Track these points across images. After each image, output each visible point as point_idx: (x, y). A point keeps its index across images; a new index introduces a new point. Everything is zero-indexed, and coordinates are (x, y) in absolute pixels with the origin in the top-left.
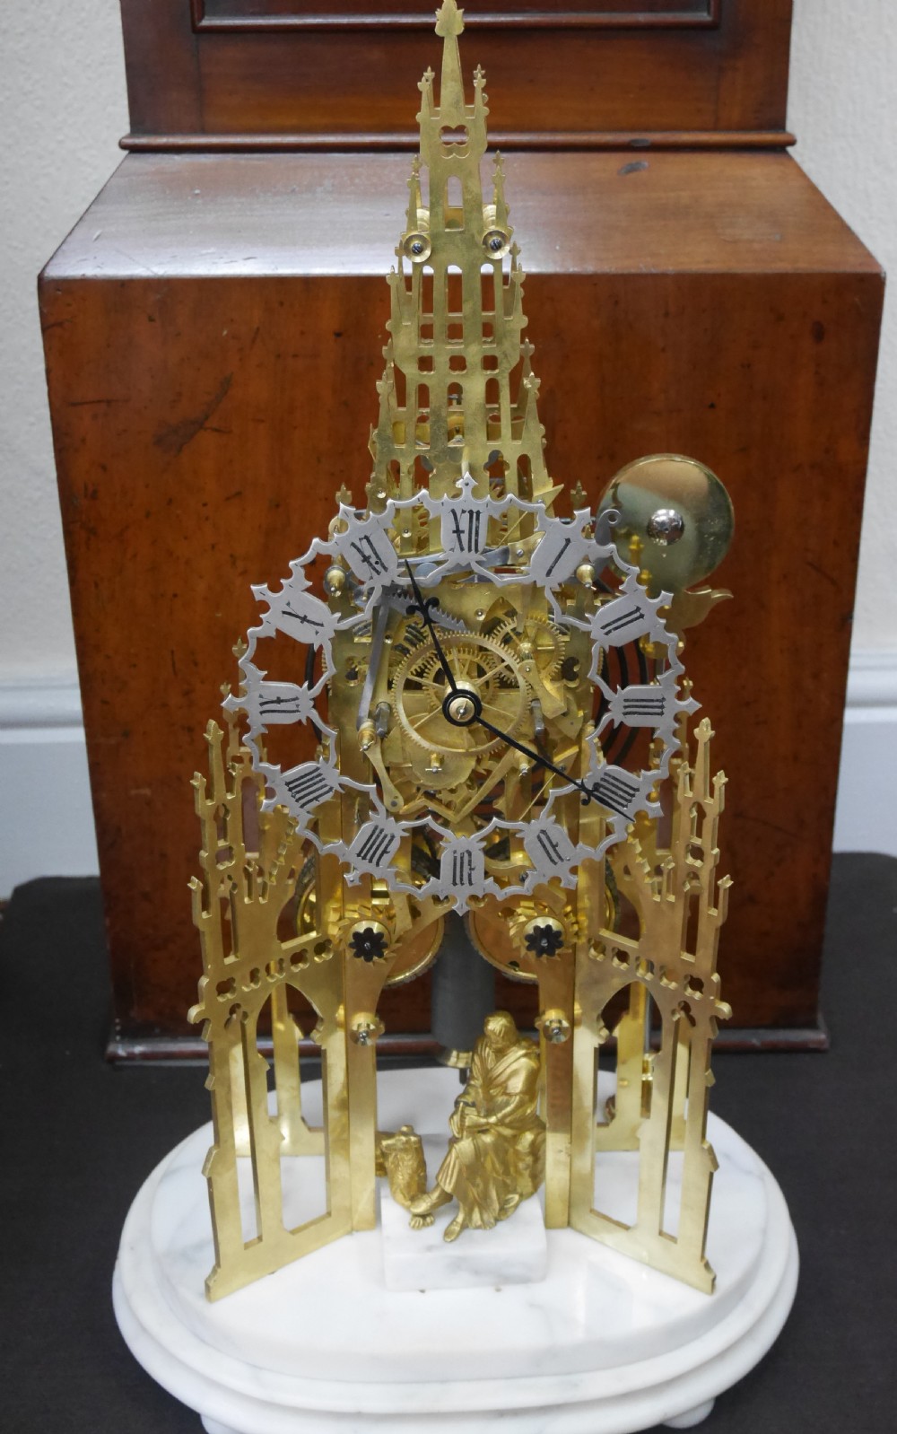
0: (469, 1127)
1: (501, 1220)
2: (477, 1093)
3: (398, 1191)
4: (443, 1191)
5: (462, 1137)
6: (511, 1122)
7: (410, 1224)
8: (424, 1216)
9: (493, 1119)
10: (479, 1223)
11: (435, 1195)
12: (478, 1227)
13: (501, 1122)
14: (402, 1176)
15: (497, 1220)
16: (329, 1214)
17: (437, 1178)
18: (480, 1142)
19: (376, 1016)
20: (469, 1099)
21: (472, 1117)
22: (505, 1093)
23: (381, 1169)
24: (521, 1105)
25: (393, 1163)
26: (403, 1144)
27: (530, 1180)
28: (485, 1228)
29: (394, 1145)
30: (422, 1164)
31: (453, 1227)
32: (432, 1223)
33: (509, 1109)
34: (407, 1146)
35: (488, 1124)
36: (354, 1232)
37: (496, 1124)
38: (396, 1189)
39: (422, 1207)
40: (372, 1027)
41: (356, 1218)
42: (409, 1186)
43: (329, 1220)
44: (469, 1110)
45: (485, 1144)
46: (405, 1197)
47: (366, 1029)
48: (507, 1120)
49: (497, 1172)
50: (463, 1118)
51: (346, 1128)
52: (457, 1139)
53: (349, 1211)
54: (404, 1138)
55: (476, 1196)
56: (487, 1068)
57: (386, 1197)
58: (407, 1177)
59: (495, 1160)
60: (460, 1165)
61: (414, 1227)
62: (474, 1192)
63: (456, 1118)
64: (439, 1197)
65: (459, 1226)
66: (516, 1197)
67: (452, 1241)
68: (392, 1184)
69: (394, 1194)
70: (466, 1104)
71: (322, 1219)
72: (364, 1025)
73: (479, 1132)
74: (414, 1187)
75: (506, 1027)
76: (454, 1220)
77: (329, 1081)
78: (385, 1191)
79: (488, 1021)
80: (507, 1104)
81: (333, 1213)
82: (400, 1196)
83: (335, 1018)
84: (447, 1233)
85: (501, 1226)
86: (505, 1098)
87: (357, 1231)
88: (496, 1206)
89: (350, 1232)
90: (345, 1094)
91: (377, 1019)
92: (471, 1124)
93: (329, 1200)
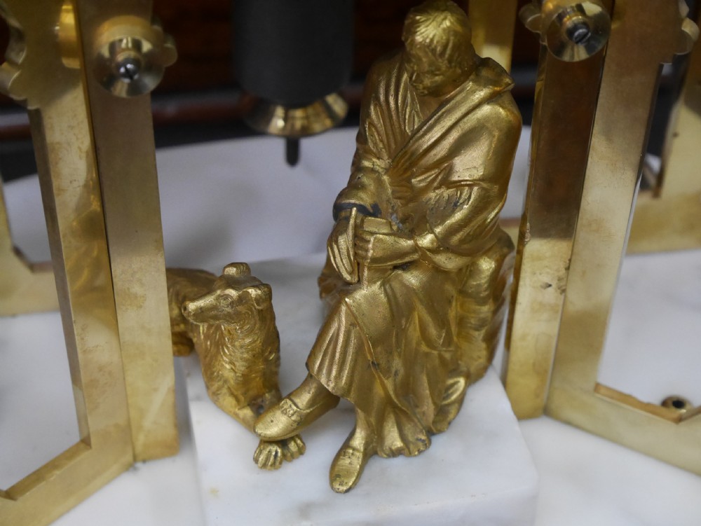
0: (375, 260)
1: (440, 431)
2: (379, 182)
3: (225, 390)
4: (322, 391)
5: (359, 281)
6: (462, 241)
7: (256, 460)
8: (282, 442)
9: (427, 240)
10: (399, 444)
11: (304, 399)
12: (395, 453)
13: (443, 245)
14: (231, 364)
15: (430, 433)
16: (86, 442)
17: (308, 365)
18: (396, 285)
19: (153, 22)
20: (365, 199)
21: (380, 237)
22: (447, 183)
23: (183, 342)
24: (483, 205)
25: (207, 337)
26: (232, 304)
27: (484, 345)
28: (410, 454)
29: (213, 308)
30: (272, 339)
31: (345, 462)
32: (301, 451)
33: (458, 216)
34: (240, 308)
35: (416, 249)
36: (139, 465)
37: (435, 251)
38: (219, 389)
39: (277, 424)
40: (146, 46)
41: (141, 440)
42: (245, 380)
43: (85, 455)
44: (372, 224)
45: (408, 289)
46: (238, 400)
47: (132, 54)
48: (455, 239)
49: (430, 343)
50: (359, 239)
51: (104, 264)
52: (349, 284)
53: (127, 432)
54: (233, 293)
55: (391, 393)
56: (403, 132)
57: (198, 398)
58: (241, 366)
59: (428, 319)
60: (359, 339)
61: (264, 465)
62: (386, 386)
63: (345, 241)
64: (312, 403)
65: (360, 455)
66: (462, 382)
67: (347, 491)
68: (210, 376)
69: (215, 396)
70: (362, 210)
71: (70, 454)
72: (126, 42)
73: (396, 267)
74: (257, 381)
75: (456, 33)
76: (346, 445)
77: (55, 183)
78: (195, 386)
79: (416, 24)
80: (454, 205)
81: (93, 441)
82: (229, 401)
83: (54, 36)
84: (335, 474)
85: (441, 444)
86: (446, 193)
87: (144, 461)
88: (429, 408)
89: (130, 467)
90: (96, 206)
91: (158, 28)
92: (379, 254)
93: (82, 419)
